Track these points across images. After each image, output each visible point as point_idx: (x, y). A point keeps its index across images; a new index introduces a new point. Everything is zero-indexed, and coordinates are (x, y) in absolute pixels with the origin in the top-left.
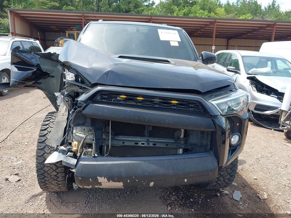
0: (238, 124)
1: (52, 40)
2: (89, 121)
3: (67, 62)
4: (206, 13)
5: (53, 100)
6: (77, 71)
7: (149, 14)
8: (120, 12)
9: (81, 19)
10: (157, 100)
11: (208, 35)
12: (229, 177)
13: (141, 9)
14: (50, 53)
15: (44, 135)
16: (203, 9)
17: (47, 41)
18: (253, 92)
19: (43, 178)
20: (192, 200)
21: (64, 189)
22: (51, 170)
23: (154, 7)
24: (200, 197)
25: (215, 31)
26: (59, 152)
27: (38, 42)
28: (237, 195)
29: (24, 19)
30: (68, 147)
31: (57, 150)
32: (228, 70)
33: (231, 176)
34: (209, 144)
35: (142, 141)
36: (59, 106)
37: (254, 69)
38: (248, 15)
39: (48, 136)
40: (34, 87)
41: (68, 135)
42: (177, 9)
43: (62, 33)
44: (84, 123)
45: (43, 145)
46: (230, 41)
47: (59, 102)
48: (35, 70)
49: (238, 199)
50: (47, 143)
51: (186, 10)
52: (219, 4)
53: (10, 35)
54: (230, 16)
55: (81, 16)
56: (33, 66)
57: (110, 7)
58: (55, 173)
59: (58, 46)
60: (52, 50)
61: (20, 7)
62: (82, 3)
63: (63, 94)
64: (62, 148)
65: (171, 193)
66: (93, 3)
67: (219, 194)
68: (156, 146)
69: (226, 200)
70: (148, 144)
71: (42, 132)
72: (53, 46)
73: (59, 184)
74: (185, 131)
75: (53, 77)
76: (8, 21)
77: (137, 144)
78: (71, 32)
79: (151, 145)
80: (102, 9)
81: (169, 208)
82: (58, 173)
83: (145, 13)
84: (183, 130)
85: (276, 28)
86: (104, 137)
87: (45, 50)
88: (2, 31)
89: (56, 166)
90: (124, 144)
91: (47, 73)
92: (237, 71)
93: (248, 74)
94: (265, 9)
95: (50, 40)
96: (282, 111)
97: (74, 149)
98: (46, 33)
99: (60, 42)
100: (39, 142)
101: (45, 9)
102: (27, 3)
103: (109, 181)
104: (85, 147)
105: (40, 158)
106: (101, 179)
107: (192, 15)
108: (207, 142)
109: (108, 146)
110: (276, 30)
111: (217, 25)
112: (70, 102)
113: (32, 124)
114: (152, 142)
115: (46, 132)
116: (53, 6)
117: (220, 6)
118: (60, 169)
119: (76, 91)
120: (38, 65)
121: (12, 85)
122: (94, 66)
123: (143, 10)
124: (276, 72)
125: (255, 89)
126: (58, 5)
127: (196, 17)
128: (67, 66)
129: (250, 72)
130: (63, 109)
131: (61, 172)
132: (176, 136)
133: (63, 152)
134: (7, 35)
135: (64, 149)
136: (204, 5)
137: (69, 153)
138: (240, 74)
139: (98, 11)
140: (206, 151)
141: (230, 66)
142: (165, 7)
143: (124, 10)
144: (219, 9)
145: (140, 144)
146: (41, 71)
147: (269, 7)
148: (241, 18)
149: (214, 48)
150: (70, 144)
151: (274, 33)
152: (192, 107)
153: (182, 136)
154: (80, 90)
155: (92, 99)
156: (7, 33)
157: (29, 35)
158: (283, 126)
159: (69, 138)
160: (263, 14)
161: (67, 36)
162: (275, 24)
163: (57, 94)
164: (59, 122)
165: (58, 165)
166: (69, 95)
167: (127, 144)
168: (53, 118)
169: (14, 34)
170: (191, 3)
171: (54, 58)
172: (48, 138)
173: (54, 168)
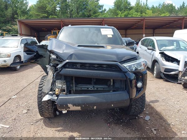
0: (141, 77)
1: (43, 37)
2: (63, 77)
3: (52, 50)
4: (139, 14)
5: (45, 69)
6: (57, 54)
7: (103, 17)
8: (84, 17)
9: (61, 23)
10: (96, 66)
11: (140, 28)
12: (141, 107)
13: (97, 14)
14: (43, 45)
15: (42, 87)
16: (137, 11)
17: (40, 38)
18: (163, 61)
19: (41, 109)
20: (121, 121)
21: (52, 115)
22: (45, 105)
23: (106, 12)
24: (126, 119)
25: (144, 25)
26: (49, 95)
27: (35, 38)
28: (147, 118)
29: (27, 25)
30: (54, 92)
31: (48, 94)
32: (148, 49)
33: (142, 106)
34: (125, 87)
35: (90, 87)
36: (48, 72)
37: (164, 47)
38: (167, 13)
39: (44, 87)
40: (35, 63)
41: (53, 86)
42: (120, 13)
43: (49, 32)
44: (61, 78)
45: (40, 92)
46: (155, 30)
47: (48, 70)
48: (36, 54)
49: (148, 120)
50: (43, 91)
51: (126, 13)
52: (147, 8)
53: (19, 35)
54: (156, 14)
55: (61, 21)
56: (34, 52)
57: (78, 15)
58: (47, 107)
59: (47, 40)
60: (43, 43)
61: (24, 18)
62: (61, 13)
63: (50, 66)
64: (51, 92)
65: (110, 118)
66: (67, 13)
67: (137, 118)
68: (98, 89)
69: (141, 120)
70: (94, 89)
71: (40, 85)
72: (44, 40)
73: (49, 113)
74: (113, 80)
75: (45, 57)
76: (17, 27)
77: (88, 89)
78: (55, 31)
79: (96, 89)
80: (74, 16)
81: (108, 125)
82: (49, 106)
83: (100, 16)
84: (112, 80)
85: (185, 20)
86: (71, 86)
87: (39, 42)
88: (14, 33)
89: (48, 103)
90: (82, 89)
91: (42, 55)
92: (153, 49)
93: (160, 51)
94: (178, 8)
95: (42, 37)
96: (180, 71)
97: (57, 93)
98: (40, 33)
99: (48, 38)
100: (39, 91)
101: (39, 18)
102: (28, 15)
103: (73, 106)
104: (62, 92)
105: (39, 99)
106: (70, 105)
107: (130, 16)
108: (123, 86)
109: (73, 91)
110: (185, 22)
111: (145, 21)
112: (54, 70)
113: (34, 85)
114: (96, 87)
115: (42, 85)
116: (44, 16)
117: (148, 9)
118: (50, 104)
119: (57, 63)
120: (37, 51)
121: (24, 62)
122: (65, 51)
123: (99, 15)
124: (178, 49)
125: (164, 59)
126: (47, 15)
127: (132, 17)
128: (52, 52)
129: (161, 49)
130: (51, 73)
131: (50, 106)
132: (108, 84)
133: (51, 95)
134: (17, 36)
135: (52, 93)
136: (137, 9)
137: (54, 95)
138: (155, 51)
139: (70, 17)
140: (123, 90)
141: (150, 46)
142: (112, 12)
143: (87, 16)
144: (148, 10)
145: (90, 89)
146: (39, 54)
147: (181, 7)
148: (162, 15)
149: (144, 35)
150: (55, 91)
151: (184, 24)
152: (113, 68)
153: (112, 84)
154: (59, 63)
155: (64, 66)
156: (16, 34)
157: (30, 35)
158: (180, 80)
159: (54, 87)
160: (177, 12)
161: (52, 34)
162: (184, 18)
163: (47, 66)
164: (48, 80)
165: (49, 102)
166: (53, 66)
167: (83, 89)
168: (45, 78)
169: (21, 35)
170: (129, 9)
171: (45, 47)
172: (43, 88)
173: (47, 104)
